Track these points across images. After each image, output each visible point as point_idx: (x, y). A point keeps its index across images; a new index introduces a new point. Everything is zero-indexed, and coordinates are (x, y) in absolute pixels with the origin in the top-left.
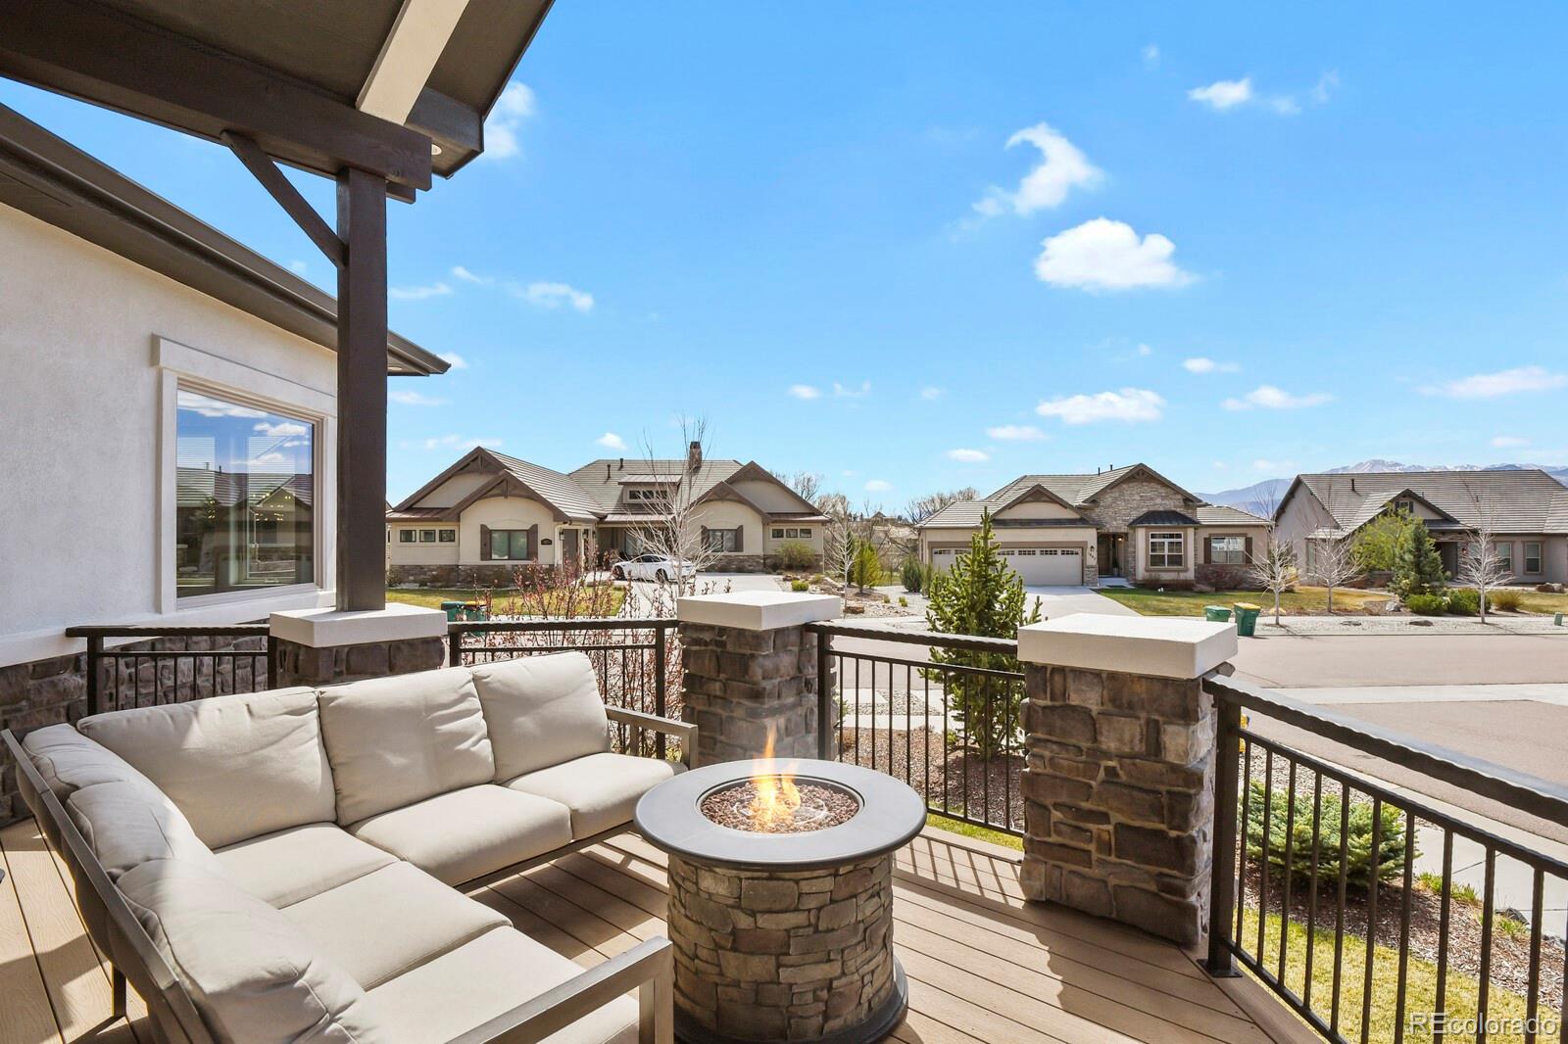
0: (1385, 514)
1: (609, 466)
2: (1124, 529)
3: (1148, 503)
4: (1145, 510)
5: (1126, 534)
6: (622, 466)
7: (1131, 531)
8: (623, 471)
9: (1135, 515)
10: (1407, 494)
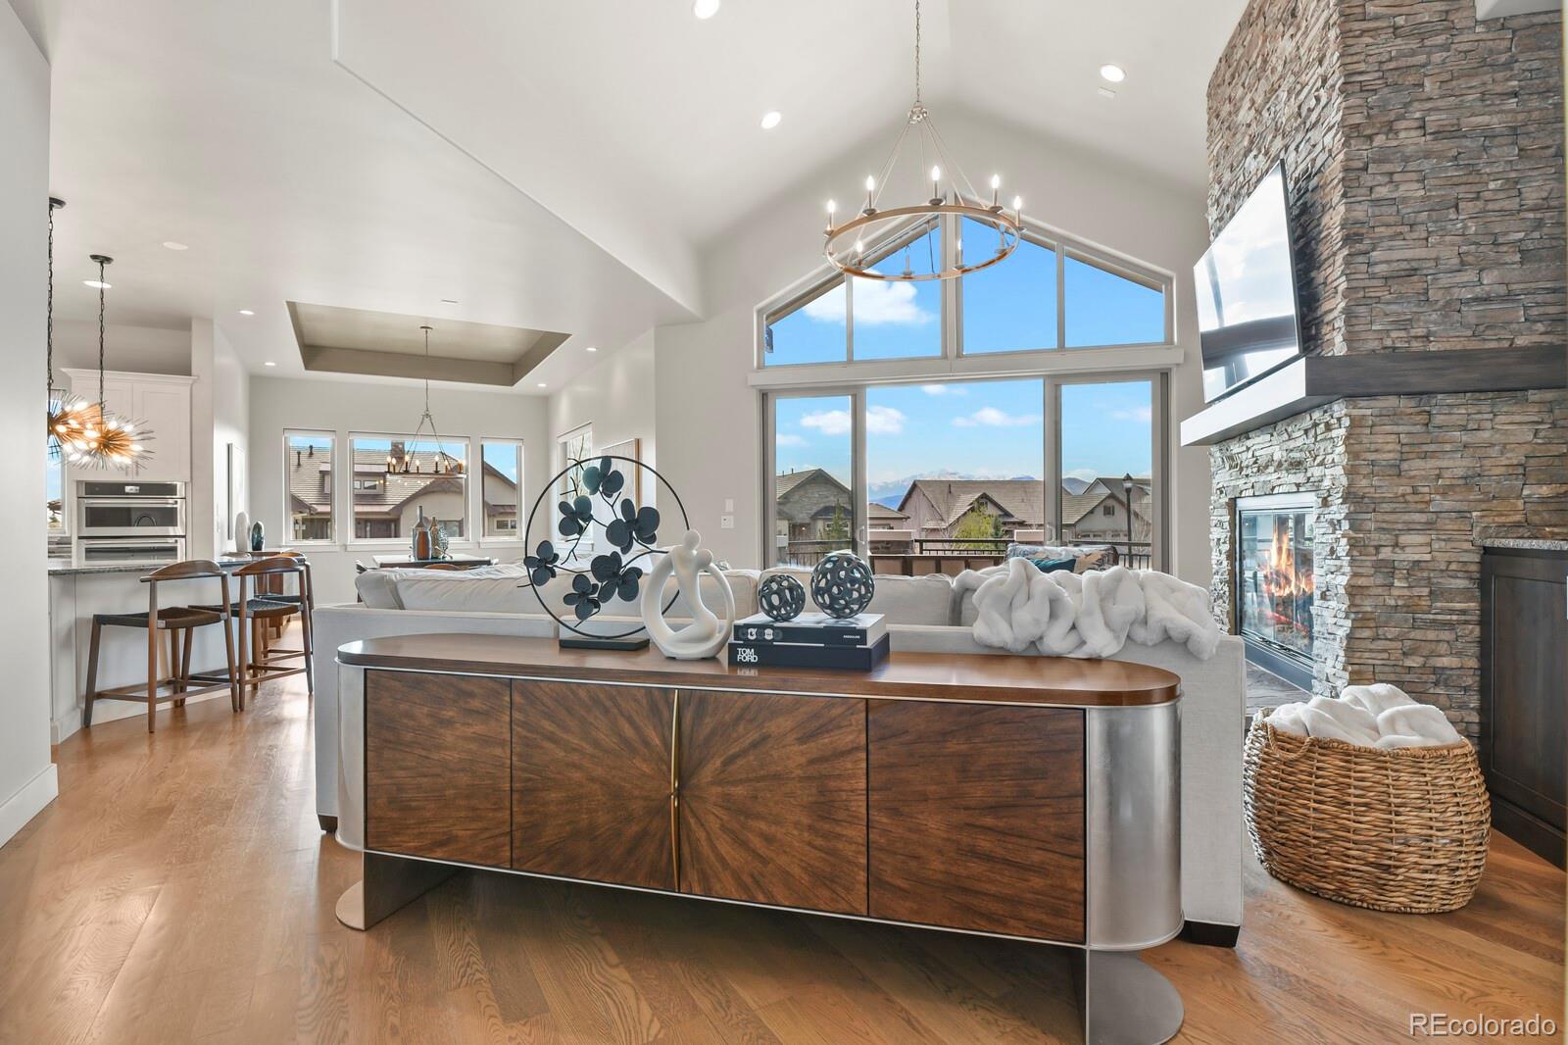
0: (972, 510)
1: (299, 453)
2: (807, 521)
3: (826, 500)
4: (822, 505)
5: (809, 524)
6: (311, 454)
7: (812, 522)
8: (315, 459)
9: (815, 509)
10: (984, 496)
